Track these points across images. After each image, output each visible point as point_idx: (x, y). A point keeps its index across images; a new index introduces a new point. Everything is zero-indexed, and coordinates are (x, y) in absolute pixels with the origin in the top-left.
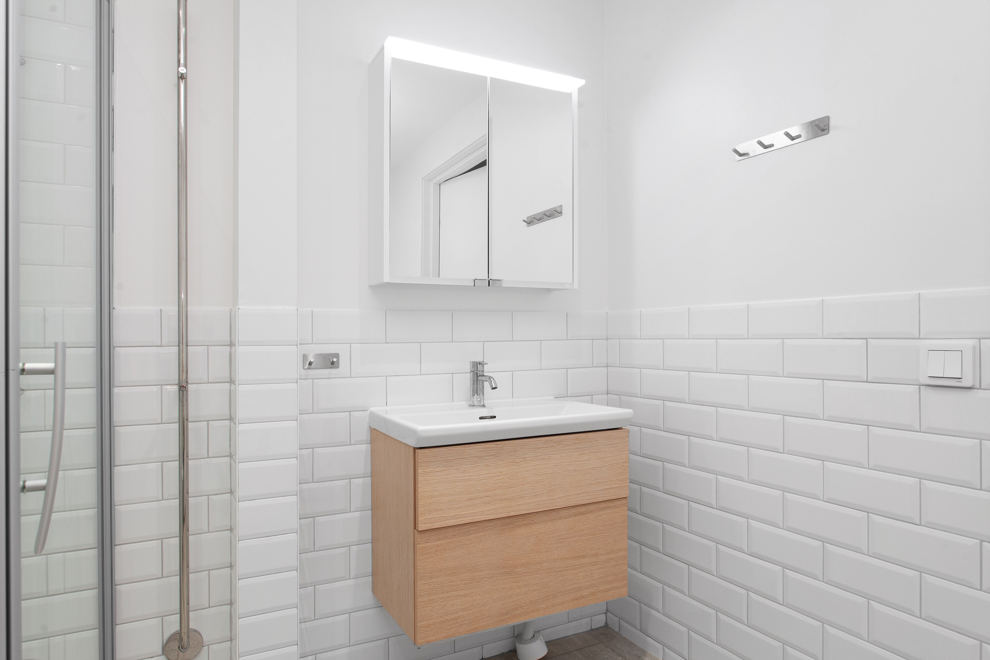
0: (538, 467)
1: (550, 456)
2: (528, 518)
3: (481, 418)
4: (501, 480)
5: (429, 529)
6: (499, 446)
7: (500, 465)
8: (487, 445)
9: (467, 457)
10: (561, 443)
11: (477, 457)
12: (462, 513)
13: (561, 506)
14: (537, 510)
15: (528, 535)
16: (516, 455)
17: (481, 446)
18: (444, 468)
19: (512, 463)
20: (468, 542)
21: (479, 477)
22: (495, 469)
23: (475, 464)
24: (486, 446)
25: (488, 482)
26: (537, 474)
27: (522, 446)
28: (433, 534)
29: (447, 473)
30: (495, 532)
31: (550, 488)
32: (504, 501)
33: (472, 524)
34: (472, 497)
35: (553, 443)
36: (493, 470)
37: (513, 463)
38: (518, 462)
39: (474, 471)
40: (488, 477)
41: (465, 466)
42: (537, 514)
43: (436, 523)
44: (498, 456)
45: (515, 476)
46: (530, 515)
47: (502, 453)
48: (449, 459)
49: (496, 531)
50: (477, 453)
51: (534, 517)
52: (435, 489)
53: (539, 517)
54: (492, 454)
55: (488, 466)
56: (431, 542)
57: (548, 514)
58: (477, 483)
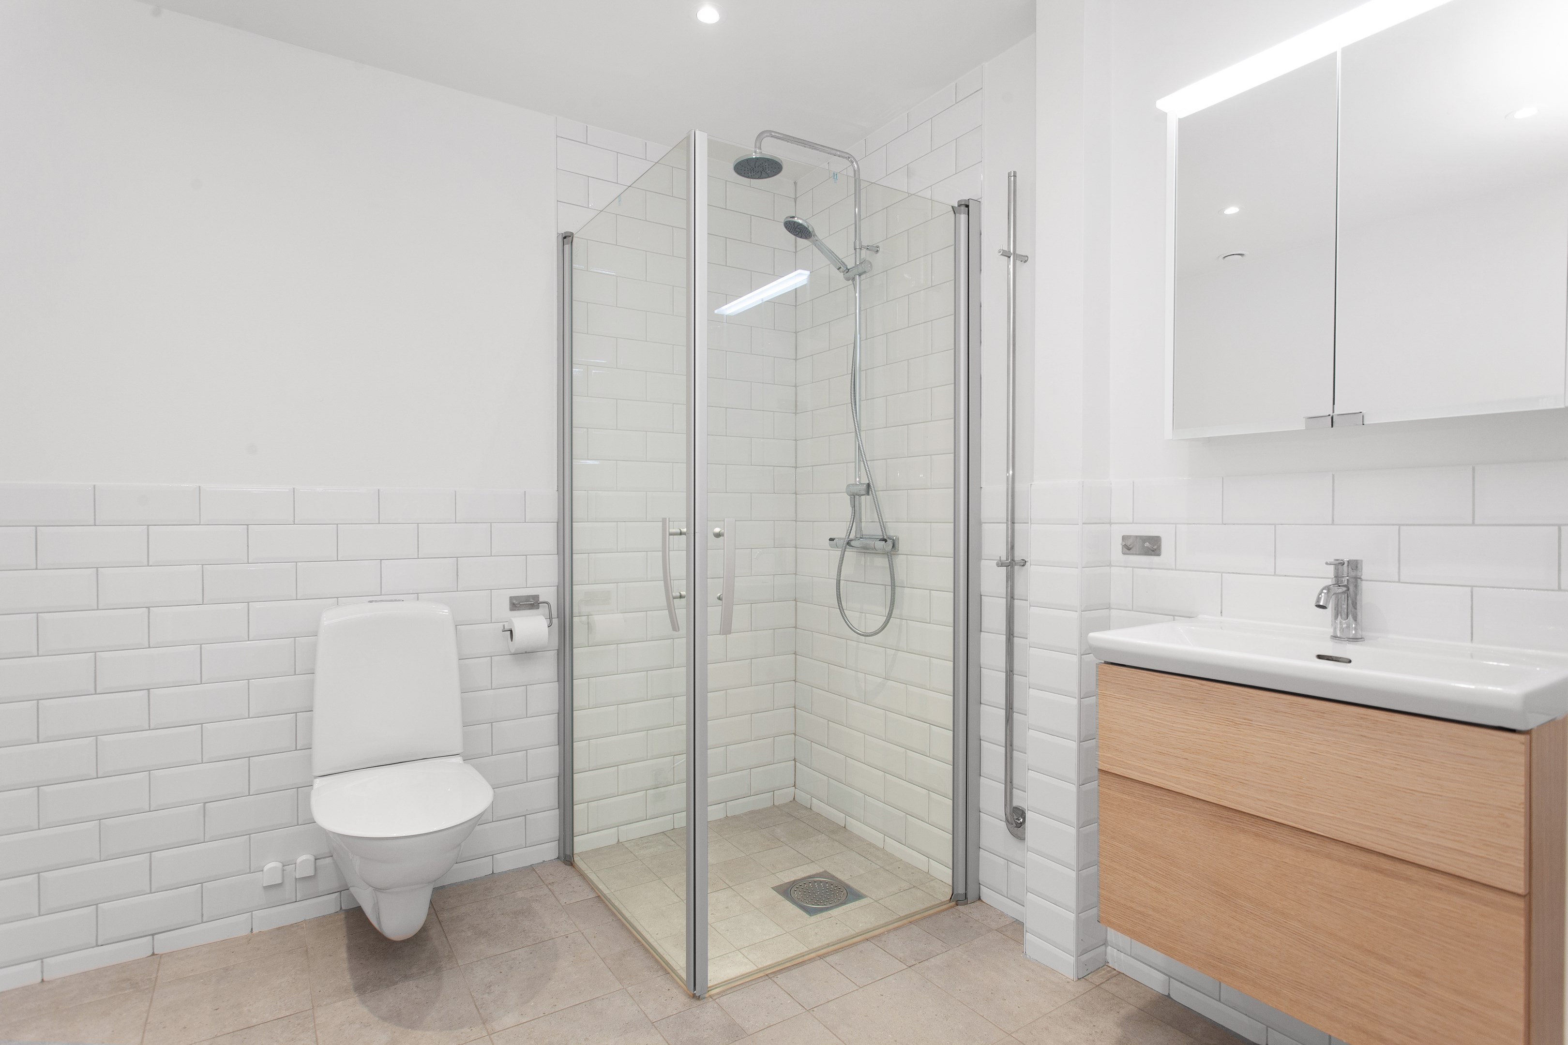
0: (1273, 743)
1: (1299, 733)
2: (1260, 825)
3: (1320, 657)
4: (1208, 742)
5: (1107, 770)
6: (1205, 687)
7: (1206, 718)
8: (1185, 680)
9: (1156, 691)
10: (1325, 715)
11: (1170, 694)
12: (1148, 768)
13: (1325, 833)
14: (1272, 817)
15: (1260, 854)
16: (1234, 710)
17: (1177, 680)
18: (1125, 696)
19: (1227, 722)
20: (1162, 815)
21: (1174, 725)
22: (1199, 722)
23: (1168, 704)
24: (1184, 682)
25: (1187, 738)
26: (1273, 755)
27: (1243, 698)
28: (1117, 781)
29: (1130, 704)
30: (1203, 821)
31: (1299, 789)
32: (1212, 777)
33: (1168, 791)
34: (1163, 752)
35: (1308, 710)
36: (1195, 722)
37: (1229, 722)
38: (1237, 724)
39: (1167, 713)
40: (1187, 729)
41: (1153, 703)
42: (1278, 826)
43: (1115, 767)
44: (1203, 703)
45: (1232, 744)
46: (1264, 822)
47: (1209, 701)
48: (1133, 685)
49: (1204, 819)
50: (1171, 689)
51: (1273, 830)
52: (1114, 720)
53: (1281, 833)
54: (1194, 697)
55: (1187, 713)
56: (1113, 791)
57: (1301, 837)
58: (1171, 733)
